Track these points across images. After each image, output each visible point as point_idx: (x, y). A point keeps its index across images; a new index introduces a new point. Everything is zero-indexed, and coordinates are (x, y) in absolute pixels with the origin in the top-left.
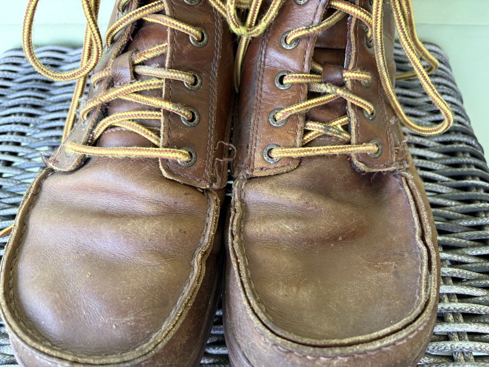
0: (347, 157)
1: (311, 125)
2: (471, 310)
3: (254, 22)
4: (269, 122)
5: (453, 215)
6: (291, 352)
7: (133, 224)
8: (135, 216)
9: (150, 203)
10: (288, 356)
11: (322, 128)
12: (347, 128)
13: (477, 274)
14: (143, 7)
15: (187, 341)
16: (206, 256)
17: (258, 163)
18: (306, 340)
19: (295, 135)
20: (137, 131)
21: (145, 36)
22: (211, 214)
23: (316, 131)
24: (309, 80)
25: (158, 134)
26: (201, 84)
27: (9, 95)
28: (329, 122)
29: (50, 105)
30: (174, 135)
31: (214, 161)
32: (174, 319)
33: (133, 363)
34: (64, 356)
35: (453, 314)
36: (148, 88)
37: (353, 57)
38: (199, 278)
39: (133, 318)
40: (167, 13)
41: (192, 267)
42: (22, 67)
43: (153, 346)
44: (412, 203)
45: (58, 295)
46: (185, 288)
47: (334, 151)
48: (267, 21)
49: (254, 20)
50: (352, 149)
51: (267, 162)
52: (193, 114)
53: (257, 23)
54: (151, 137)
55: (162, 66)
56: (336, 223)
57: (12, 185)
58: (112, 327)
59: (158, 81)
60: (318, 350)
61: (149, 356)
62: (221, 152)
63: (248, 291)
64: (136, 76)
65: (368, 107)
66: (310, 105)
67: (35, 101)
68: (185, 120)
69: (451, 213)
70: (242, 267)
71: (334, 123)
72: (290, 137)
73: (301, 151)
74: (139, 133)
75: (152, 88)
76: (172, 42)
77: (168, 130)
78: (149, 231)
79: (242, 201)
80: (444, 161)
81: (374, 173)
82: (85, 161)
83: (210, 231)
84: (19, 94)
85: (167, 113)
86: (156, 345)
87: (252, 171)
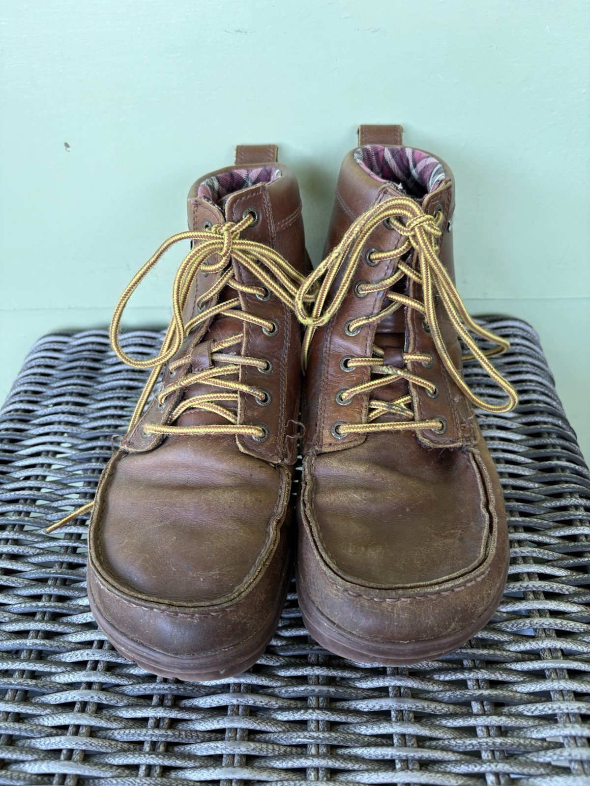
0: (411, 433)
1: (375, 404)
2: (551, 588)
3: (319, 314)
4: (335, 401)
5: (535, 497)
6: (360, 596)
7: (214, 493)
8: (215, 487)
9: (227, 475)
10: (357, 599)
11: (385, 406)
12: (410, 406)
13: (560, 555)
14: (222, 304)
15: (265, 599)
16: (280, 525)
17: (327, 440)
18: (371, 584)
19: (360, 413)
20: (216, 411)
21: (221, 328)
22: (284, 486)
23: (381, 409)
24: (371, 363)
25: (235, 414)
26: (273, 369)
27: (53, 383)
28: (392, 400)
29: (98, 393)
30: (249, 414)
31: (285, 438)
32: (254, 574)
33: (221, 606)
34: (161, 601)
35: (534, 592)
36: (226, 373)
37: (412, 342)
38: (275, 541)
39: (218, 572)
40: (243, 309)
41: (268, 533)
42: (64, 353)
43: (237, 594)
44: (478, 476)
45: (148, 556)
46: (263, 550)
47: (398, 427)
48: (331, 313)
49: (320, 312)
50: (415, 425)
51: (335, 438)
52: (266, 395)
53: (322, 314)
54: (230, 417)
55: (239, 354)
56: (403, 494)
57: (64, 476)
58: (199, 580)
59: (234, 367)
60: (383, 591)
61: (234, 601)
62: (291, 430)
63: (320, 548)
64: (214, 363)
65: (430, 387)
66: (373, 385)
67: (82, 390)
68: (259, 400)
69: (533, 494)
70: (314, 530)
71: (397, 402)
72: (356, 415)
73: (367, 427)
74: (218, 412)
75: (229, 373)
76: (248, 333)
77: (245, 409)
78: (228, 499)
79: (312, 475)
80: (526, 443)
81: (441, 449)
82: (163, 441)
83: (283, 502)
84: (65, 382)
85: (243, 394)
86: (240, 594)
87: (321, 446)
